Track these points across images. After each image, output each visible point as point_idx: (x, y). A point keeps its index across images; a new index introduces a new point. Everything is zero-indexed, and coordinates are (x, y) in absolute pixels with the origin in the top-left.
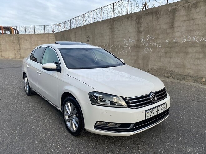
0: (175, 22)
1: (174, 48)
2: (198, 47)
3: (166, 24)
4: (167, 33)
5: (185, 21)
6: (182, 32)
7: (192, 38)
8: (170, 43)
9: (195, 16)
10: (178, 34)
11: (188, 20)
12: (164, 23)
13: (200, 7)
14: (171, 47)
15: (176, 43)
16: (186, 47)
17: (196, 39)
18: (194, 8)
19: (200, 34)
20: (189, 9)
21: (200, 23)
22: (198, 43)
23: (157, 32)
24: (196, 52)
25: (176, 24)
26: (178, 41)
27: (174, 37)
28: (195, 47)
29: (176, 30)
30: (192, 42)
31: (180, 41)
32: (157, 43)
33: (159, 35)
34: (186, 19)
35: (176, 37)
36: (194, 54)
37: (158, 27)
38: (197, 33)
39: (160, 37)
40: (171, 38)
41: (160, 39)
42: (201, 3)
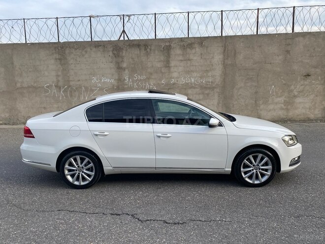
0: (171, 61)
1: (172, 90)
2: (197, 88)
3: (160, 61)
4: (161, 72)
5: (181, 60)
6: (179, 73)
7: (191, 80)
8: (167, 85)
9: (191, 57)
10: (175, 75)
11: (185, 60)
12: (157, 60)
13: (195, 48)
14: (169, 89)
15: (174, 84)
16: (185, 89)
17: (194, 81)
18: (189, 48)
19: (198, 75)
20: (184, 49)
21: (197, 64)
22: (196, 85)
23: (149, 70)
24: (196, 94)
25: (172, 64)
26: (176, 82)
27: (171, 78)
28: (195, 88)
29: (172, 69)
30: (191, 84)
31: (178, 83)
32: (150, 85)
33: (151, 74)
34: (183, 59)
35: (173, 78)
36: (195, 96)
37: (149, 65)
38: (195, 74)
39: (153, 77)
40: (168, 78)
41: (153, 79)
42: (196, 44)
